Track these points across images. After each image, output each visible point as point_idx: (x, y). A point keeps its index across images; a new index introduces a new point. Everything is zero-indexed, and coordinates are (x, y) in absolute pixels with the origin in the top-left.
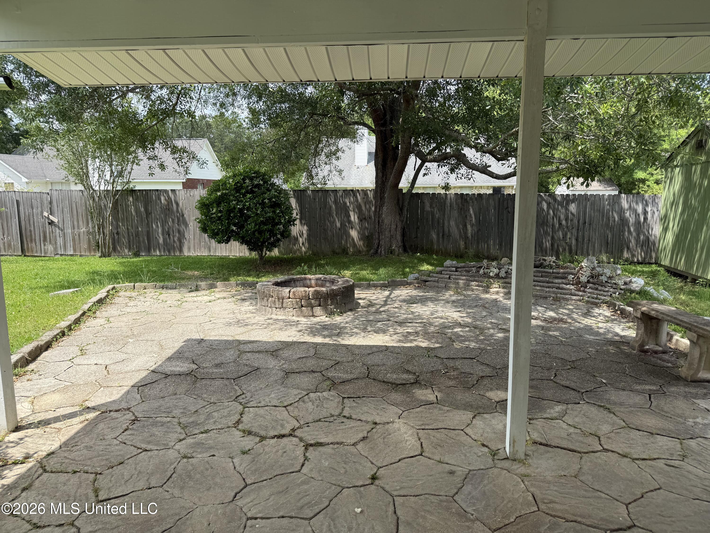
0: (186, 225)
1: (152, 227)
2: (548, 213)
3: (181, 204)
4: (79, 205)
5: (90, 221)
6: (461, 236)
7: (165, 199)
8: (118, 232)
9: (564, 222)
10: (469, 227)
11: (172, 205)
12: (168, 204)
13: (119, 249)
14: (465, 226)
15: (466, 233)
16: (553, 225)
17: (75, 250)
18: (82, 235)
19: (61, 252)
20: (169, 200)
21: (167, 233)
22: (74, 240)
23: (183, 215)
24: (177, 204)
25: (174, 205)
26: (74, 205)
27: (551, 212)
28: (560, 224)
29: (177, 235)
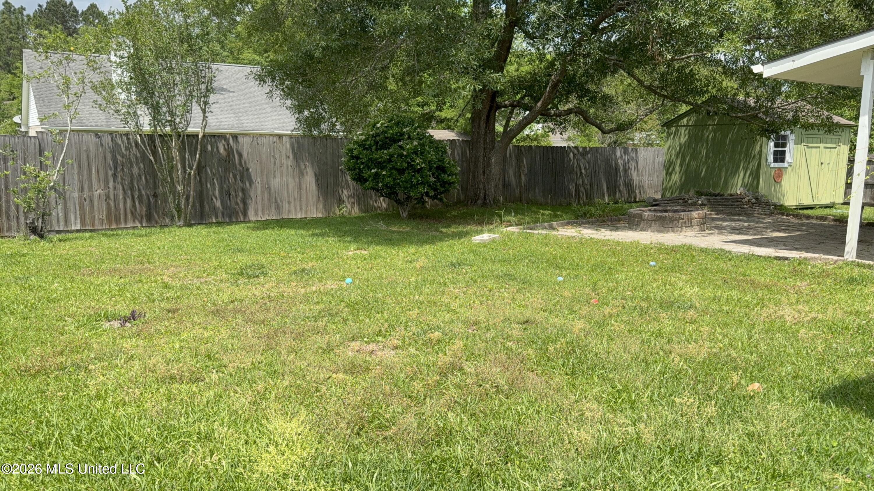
0: (251, 182)
1: (207, 186)
2: (574, 164)
3: (245, 155)
4: (92, 156)
5: (111, 179)
6: (517, 186)
7: (225, 149)
8: (155, 193)
9: (583, 171)
10: (523, 176)
11: (234, 156)
12: (228, 155)
13: (156, 217)
14: (520, 176)
15: (520, 182)
16: (576, 173)
17: (83, 223)
18: (96, 199)
19: (59, 226)
20: (229, 150)
21: (226, 194)
22: (82, 207)
23: (248, 170)
24: (240, 156)
25: (236, 157)
26: (84, 156)
27: (576, 161)
28: (581, 173)
29: (240, 194)
